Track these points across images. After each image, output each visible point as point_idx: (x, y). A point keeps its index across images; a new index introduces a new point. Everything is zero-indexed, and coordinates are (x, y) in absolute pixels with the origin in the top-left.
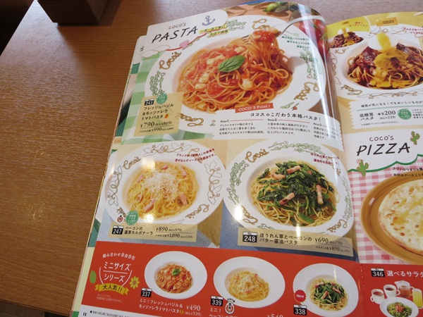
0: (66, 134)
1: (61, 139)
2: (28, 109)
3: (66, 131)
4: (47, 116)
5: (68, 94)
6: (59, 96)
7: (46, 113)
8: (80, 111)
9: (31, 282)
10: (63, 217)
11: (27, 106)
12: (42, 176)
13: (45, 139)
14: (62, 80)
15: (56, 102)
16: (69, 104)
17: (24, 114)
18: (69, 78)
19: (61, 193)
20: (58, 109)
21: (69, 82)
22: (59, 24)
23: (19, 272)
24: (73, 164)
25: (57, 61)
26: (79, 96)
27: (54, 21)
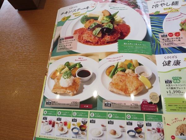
0: (29, 64)
1: (27, 67)
2: (9, 53)
3: (28, 63)
4: (19, 56)
5: (27, 44)
6: (23, 46)
7: (18, 54)
8: (34, 53)
9: (21, 136)
10: (32, 105)
11: (8, 52)
12: (20, 85)
13: (19, 68)
14: (23, 38)
15: (22, 49)
16: (28, 50)
17: (8, 56)
18: (27, 36)
19: (30, 93)
20: (24, 52)
21: (27, 39)
22: (18, 10)
23: (15, 132)
24: (34, 79)
25: (20, 28)
26: (33, 45)
27: (16, 9)
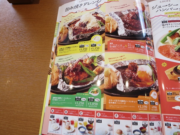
0: (25, 60)
1: (24, 62)
2: (5, 48)
3: (25, 59)
4: (15, 52)
5: (23, 40)
6: (19, 41)
7: (14, 50)
8: (30, 48)
10: (31, 100)
11: (4, 47)
12: (17, 81)
13: (16, 63)
14: (19, 33)
15: (18, 45)
16: (25, 45)
17: (4, 51)
18: (23, 32)
19: (28, 89)
20: (20, 48)
21: (23, 34)
22: (13, 4)
24: (31, 75)
25: (15, 23)
26: (29, 41)
27: (10, 3)
